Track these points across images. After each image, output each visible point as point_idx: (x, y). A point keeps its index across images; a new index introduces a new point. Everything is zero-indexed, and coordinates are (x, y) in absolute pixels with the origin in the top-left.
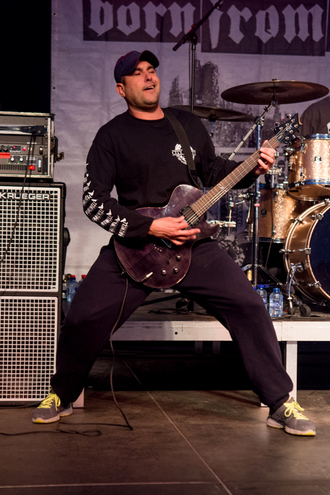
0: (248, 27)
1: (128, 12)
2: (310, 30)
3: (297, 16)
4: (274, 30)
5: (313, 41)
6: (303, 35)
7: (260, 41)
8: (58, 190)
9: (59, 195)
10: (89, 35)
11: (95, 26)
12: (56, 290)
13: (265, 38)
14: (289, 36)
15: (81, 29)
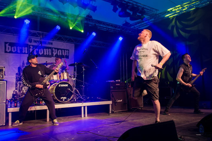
0: (38, 52)
1: (14, 48)
2: (49, 53)
3: (46, 51)
4: (42, 53)
6: (48, 54)
7: (39, 54)
8: (6, 82)
9: (6, 83)
10: (6, 52)
11: (7, 50)
12: (5, 102)
13: (41, 54)
14: (45, 54)
15: (4, 51)
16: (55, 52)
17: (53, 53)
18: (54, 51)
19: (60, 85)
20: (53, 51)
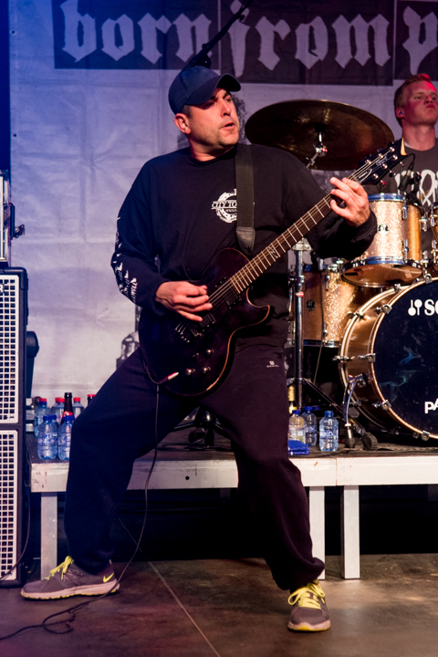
0: (285, 47)
1: (117, 28)
2: (372, 50)
3: (352, 31)
4: (322, 51)
5: (377, 65)
6: (363, 57)
7: (301, 65)
8: (16, 278)
9: (16, 285)
10: (63, 61)
11: (71, 47)
12: (15, 420)
13: (309, 62)
14: (343, 58)
15: (51, 52)
16: (422, 39)
17: (406, 45)
18: (414, 34)
19: (418, 303)
20: (404, 32)
